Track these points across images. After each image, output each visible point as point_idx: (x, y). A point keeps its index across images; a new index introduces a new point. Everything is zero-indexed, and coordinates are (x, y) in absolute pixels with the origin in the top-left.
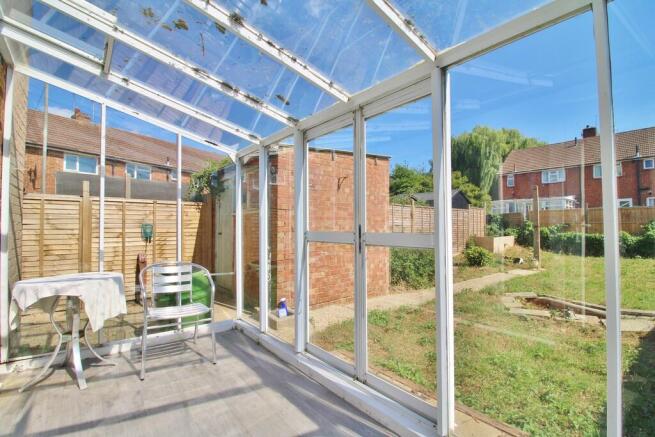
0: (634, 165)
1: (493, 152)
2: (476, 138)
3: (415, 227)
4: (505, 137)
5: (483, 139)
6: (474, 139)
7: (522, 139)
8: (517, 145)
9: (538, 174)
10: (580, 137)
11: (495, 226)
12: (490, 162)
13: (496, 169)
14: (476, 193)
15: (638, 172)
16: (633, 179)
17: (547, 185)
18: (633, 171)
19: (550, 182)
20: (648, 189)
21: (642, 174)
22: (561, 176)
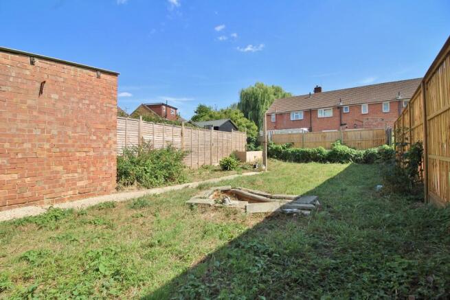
0: (339, 110)
1: (266, 100)
2: (256, 90)
3: (185, 143)
4: (273, 90)
5: (260, 92)
6: (255, 91)
7: (283, 93)
8: (280, 96)
9: (289, 113)
10: (312, 93)
11: (252, 145)
12: (264, 106)
13: (267, 110)
14: (248, 124)
15: (341, 114)
16: (338, 118)
17: (293, 121)
18: (338, 113)
19: (295, 119)
20: (345, 124)
21: (342, 115)
22: (301, 116)
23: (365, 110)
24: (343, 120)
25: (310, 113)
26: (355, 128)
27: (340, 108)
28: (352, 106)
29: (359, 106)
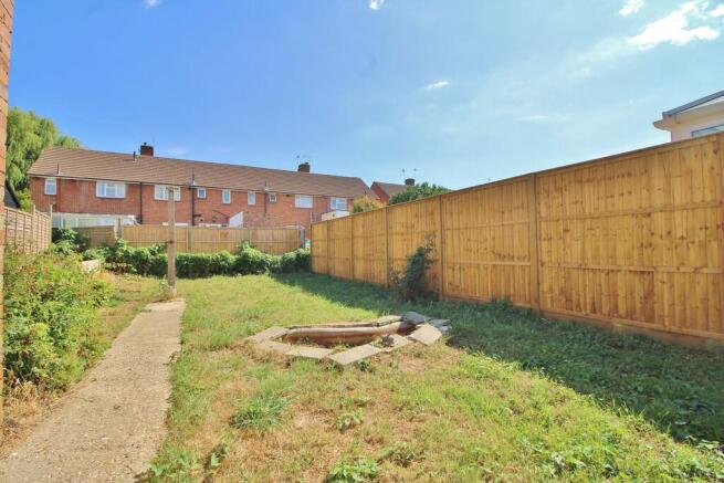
0: (191, 192)
9: (92, 183)
11: (66, 246)
15: (193, 199)
16: (189, 205)
17: (103, 199)
18: (190, 198)
19: (105, 195)
20: (200, 216)
21: (196, 201)
22: (120, 191)
23: (227, 198)
24: (196, 208)
25: (139, 189)
26: (214, 222)
27: (192, 190)
28: (209, 189)
29: (219, 191)
